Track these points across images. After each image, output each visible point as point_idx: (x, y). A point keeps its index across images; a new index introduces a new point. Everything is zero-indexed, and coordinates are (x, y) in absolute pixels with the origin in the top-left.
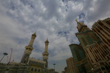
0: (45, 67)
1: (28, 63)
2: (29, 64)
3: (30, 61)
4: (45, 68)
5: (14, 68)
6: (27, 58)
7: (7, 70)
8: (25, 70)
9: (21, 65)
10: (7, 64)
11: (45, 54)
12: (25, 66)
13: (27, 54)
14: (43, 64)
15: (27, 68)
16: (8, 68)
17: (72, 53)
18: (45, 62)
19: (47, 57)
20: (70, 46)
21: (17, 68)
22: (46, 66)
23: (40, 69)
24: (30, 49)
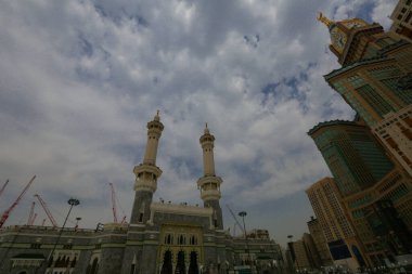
0: (212, 227)
1: (150, 222)
2: (154, 222)
3: (157, 214)
4: (211, 232)
5: (113, 240)
6: (144, 204)
7: (98, 246)
8: (146, 242)
9: (131, 228)
10: (96, 231)
11: (206, 184)
12: (143, 229)
13: (143, 192)
14: (204, 219)
15: (152, 237)
16: (100, 241)
17: (327, 159)
18: (210, 211)
19: (216, 192)
20: (312, 133)
21: (124, 240)
22: (218, 223)
23: (197, 234)
24: (147, 173)
